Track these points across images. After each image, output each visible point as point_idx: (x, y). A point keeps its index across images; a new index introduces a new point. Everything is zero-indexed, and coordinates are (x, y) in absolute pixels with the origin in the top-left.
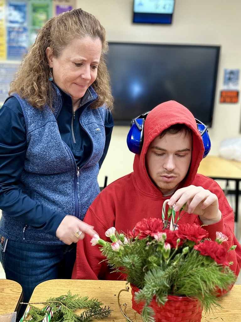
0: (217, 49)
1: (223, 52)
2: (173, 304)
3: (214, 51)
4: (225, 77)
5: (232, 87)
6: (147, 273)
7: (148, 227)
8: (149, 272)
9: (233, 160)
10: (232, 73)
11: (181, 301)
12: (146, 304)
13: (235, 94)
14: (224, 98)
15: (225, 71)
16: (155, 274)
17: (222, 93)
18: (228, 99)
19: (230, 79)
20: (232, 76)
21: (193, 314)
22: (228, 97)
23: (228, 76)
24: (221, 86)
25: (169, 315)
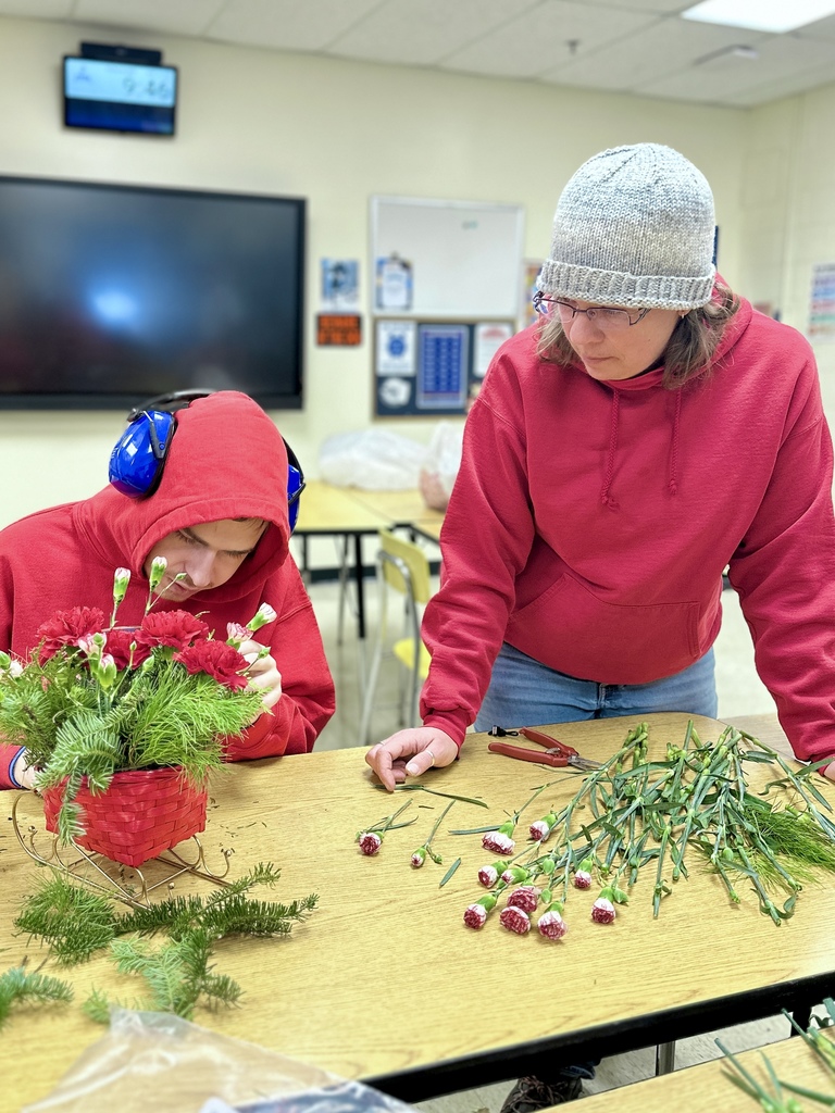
0: (299, 206)
1: (314, 213)
2: (132, 792)
3: (291, 211)
4: (324, 279)
5: (342, 305)
6: (61, 726)
7: (66, 627)
8: (68, 723)
9: (353, 488)
10: (339, 268)
11: (150, 782)
12: (66, 798)
13: (352, 324)
14: (326, 332)
15: (324, 262)
16: (81, 725)
17: (320, 319)
18: (337, 336)
19: (336, 284)
20: (341, 277)
21: (180, 807)
22: (337, 329)
23: (330, 276)
24: (316, 304)
25: (125, 816)
